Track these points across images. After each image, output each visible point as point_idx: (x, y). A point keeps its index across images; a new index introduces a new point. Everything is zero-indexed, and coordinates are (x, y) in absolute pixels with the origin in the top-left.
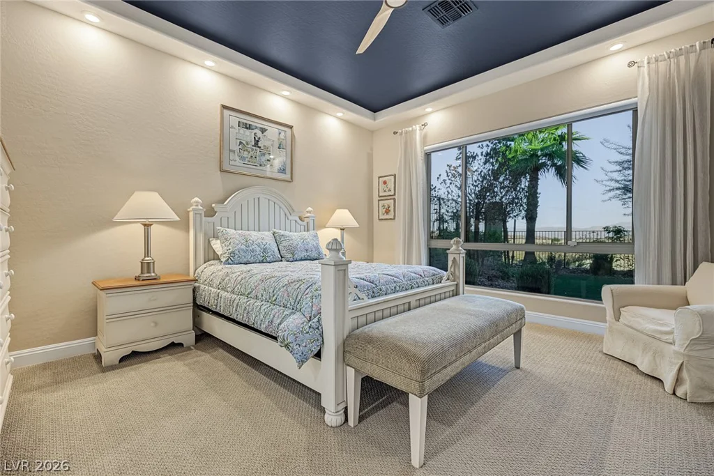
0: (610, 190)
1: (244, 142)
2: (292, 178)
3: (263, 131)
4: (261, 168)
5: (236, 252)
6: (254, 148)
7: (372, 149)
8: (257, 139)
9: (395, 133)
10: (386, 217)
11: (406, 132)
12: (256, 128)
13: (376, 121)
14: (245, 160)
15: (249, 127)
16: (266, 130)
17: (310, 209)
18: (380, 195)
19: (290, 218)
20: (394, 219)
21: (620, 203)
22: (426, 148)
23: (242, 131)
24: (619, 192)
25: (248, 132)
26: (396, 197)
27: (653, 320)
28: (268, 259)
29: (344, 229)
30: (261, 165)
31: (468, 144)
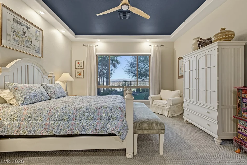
0: (125, 71)
1: (17, 31)
2: (42, 56)
3: (28, 28)
4: (26, 48)
5: (28, 97)
6: (23, 36)
7: (72, 48)
8: (24, 32)
9: (84, 45)
10: (79, 77)
11: (89, 46)
12: (24, 25)
13: (77, 39)
14: (17, 42)
15: (20, 24)
16: (30, 28)
17: (51, 72)
18: (76, 68)
19: (44, 76)
20: (83, 78)
21: (127, 75)
22: (97, 53)
23: (15, 24)
24: (127, 72)
25: (19, 26)
26: (84, 69)
27: (161, 103)
28: (44, 99)
29: (67, 82)
30: (26, 47)
31: (111, 55)
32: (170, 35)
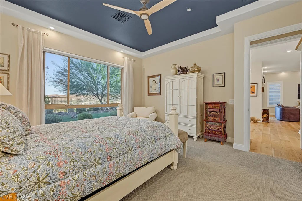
20: (9, 89)
26: (10, 72)
31: (71, 57)
32: (142, 52)
